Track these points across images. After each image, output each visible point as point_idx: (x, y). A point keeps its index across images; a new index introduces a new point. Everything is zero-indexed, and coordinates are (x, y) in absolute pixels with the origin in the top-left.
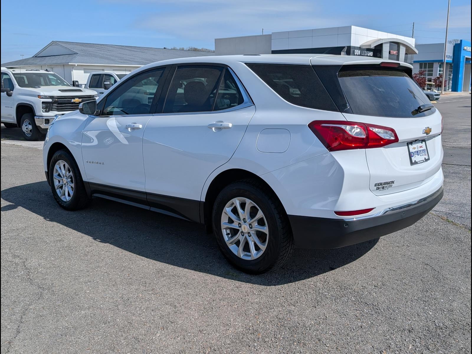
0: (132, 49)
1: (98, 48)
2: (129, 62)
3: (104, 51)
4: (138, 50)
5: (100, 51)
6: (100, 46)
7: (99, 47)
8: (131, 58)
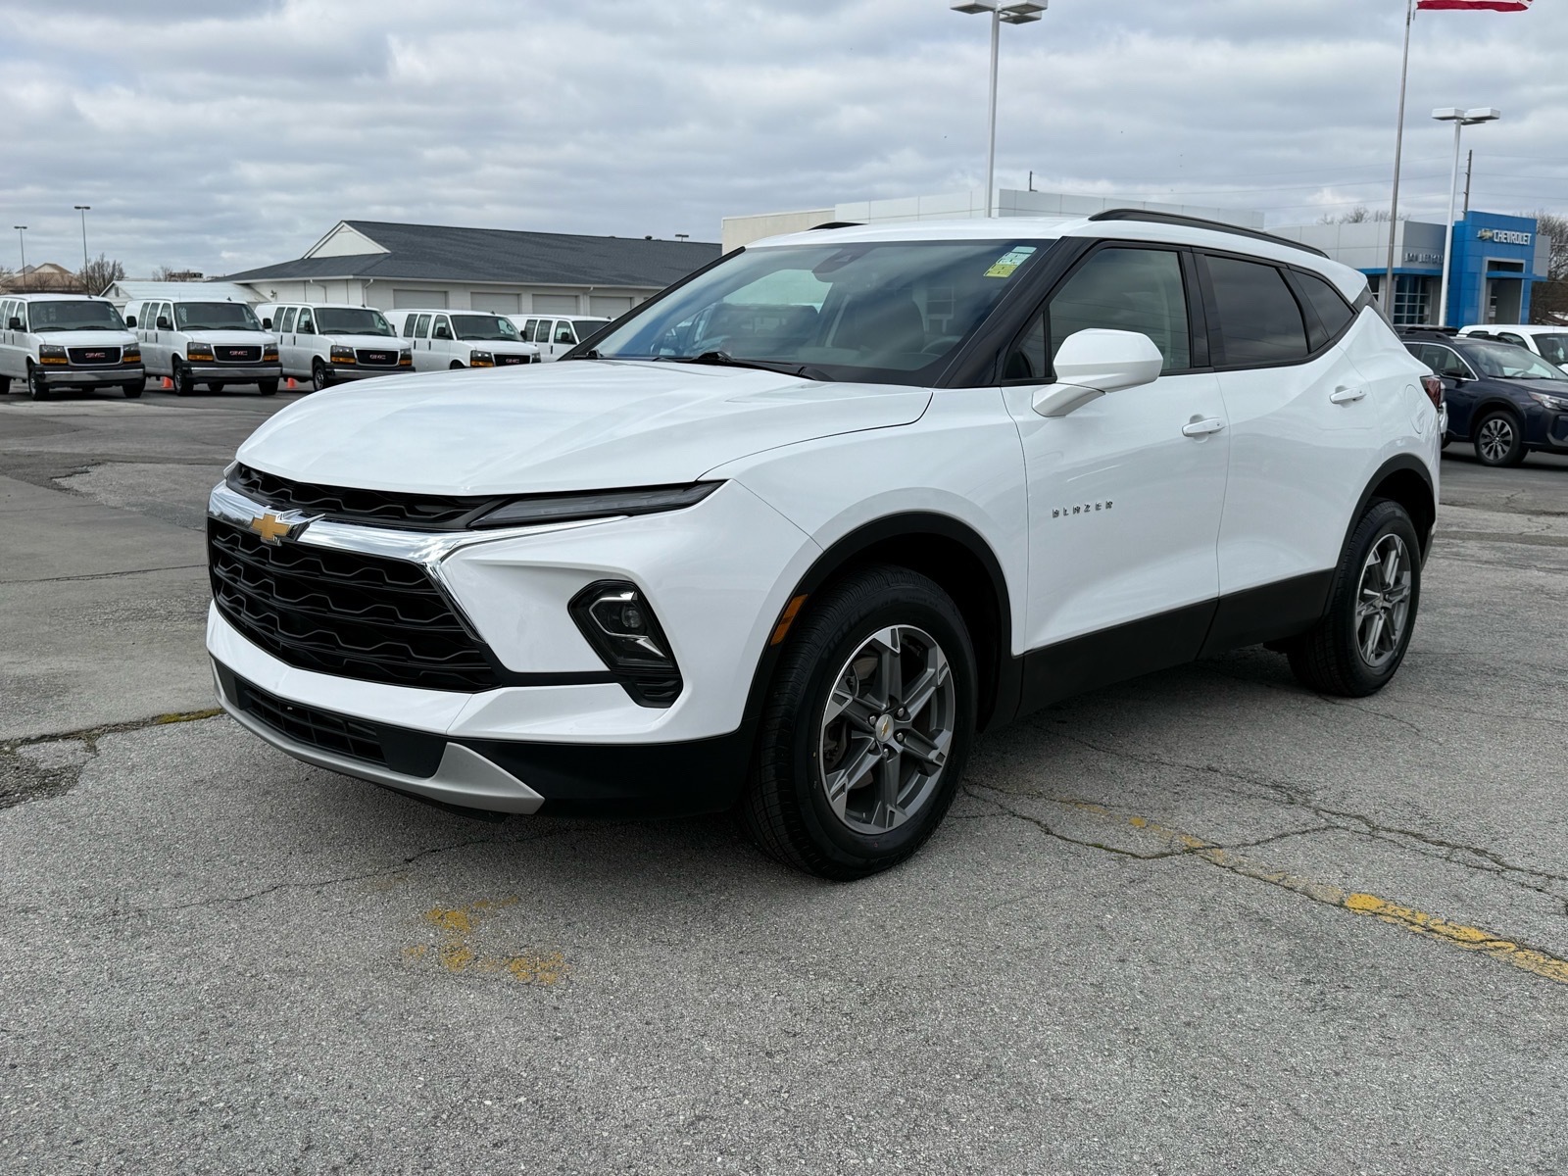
2: (516, 274)
3: (466, 245)
5: (454, 245)
6: (463, 232)
7: (458, 235)
8: (529, 265)
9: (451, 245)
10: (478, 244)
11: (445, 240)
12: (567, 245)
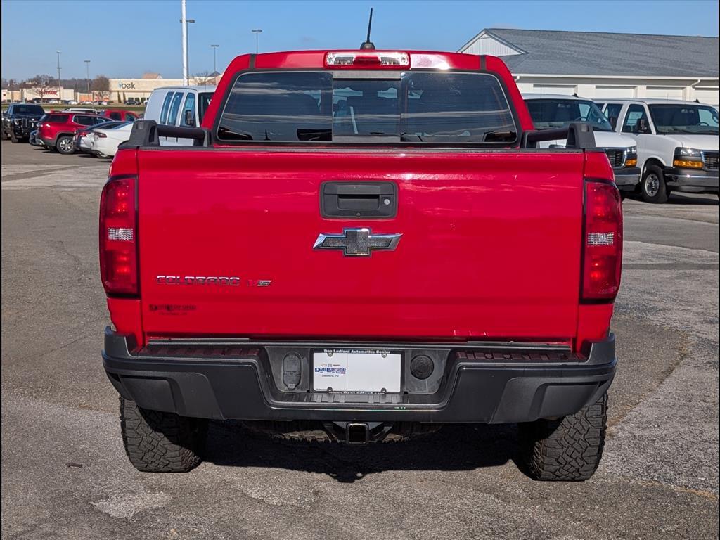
0: (650, 41)
1: (573, 41)
3: (587, 46)
4: (663, 43)
5: (577, 46)
6: (580, 35)
7: (576, 38)
9: (574, 46)
10: (594, 45)
11: (568, 42)
12: (667, 44)
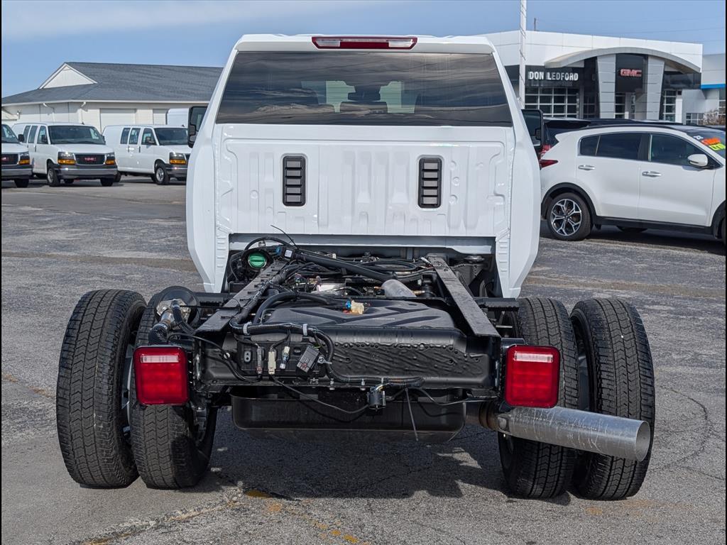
2: (184, 95)
3: (150, 76)
5: (142, 77)
7: (143, 70)
8: (192, 89)
9: (139, 77)
